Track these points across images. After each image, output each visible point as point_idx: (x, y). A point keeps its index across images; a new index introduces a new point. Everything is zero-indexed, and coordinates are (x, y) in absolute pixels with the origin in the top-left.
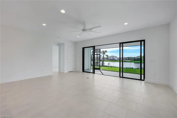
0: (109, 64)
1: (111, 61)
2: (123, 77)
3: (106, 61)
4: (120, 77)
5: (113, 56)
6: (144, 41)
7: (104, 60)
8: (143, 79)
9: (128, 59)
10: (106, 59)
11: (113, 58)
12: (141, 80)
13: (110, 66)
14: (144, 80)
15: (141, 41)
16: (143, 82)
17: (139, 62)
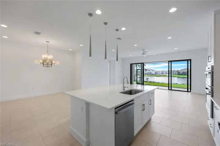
0: (147, 79)
2: (171, 90)
4: (169, 89)
5: (149, 69)
6: (190, 60)
8: (189, 90)
12: (188, 91)
13: (148, 81)
14: (190, 92)
15: (188, 60)
16: (189, 93)
17: (186, 76)
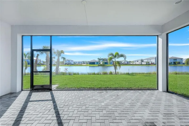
0: (66, 69)
1: (67, 65)
3: (62, 65)
5: (69, 60)
7: (58, 64)
9: (83, 63)
10: (61, 63)
11: (69, 62)
13: (67, 72)
